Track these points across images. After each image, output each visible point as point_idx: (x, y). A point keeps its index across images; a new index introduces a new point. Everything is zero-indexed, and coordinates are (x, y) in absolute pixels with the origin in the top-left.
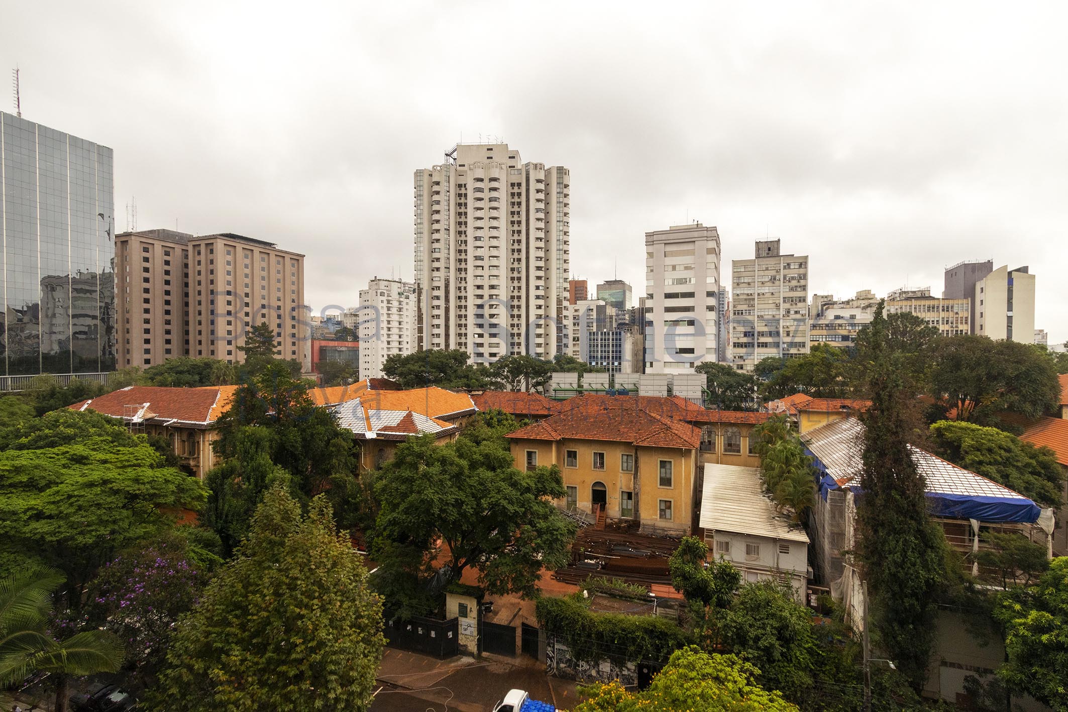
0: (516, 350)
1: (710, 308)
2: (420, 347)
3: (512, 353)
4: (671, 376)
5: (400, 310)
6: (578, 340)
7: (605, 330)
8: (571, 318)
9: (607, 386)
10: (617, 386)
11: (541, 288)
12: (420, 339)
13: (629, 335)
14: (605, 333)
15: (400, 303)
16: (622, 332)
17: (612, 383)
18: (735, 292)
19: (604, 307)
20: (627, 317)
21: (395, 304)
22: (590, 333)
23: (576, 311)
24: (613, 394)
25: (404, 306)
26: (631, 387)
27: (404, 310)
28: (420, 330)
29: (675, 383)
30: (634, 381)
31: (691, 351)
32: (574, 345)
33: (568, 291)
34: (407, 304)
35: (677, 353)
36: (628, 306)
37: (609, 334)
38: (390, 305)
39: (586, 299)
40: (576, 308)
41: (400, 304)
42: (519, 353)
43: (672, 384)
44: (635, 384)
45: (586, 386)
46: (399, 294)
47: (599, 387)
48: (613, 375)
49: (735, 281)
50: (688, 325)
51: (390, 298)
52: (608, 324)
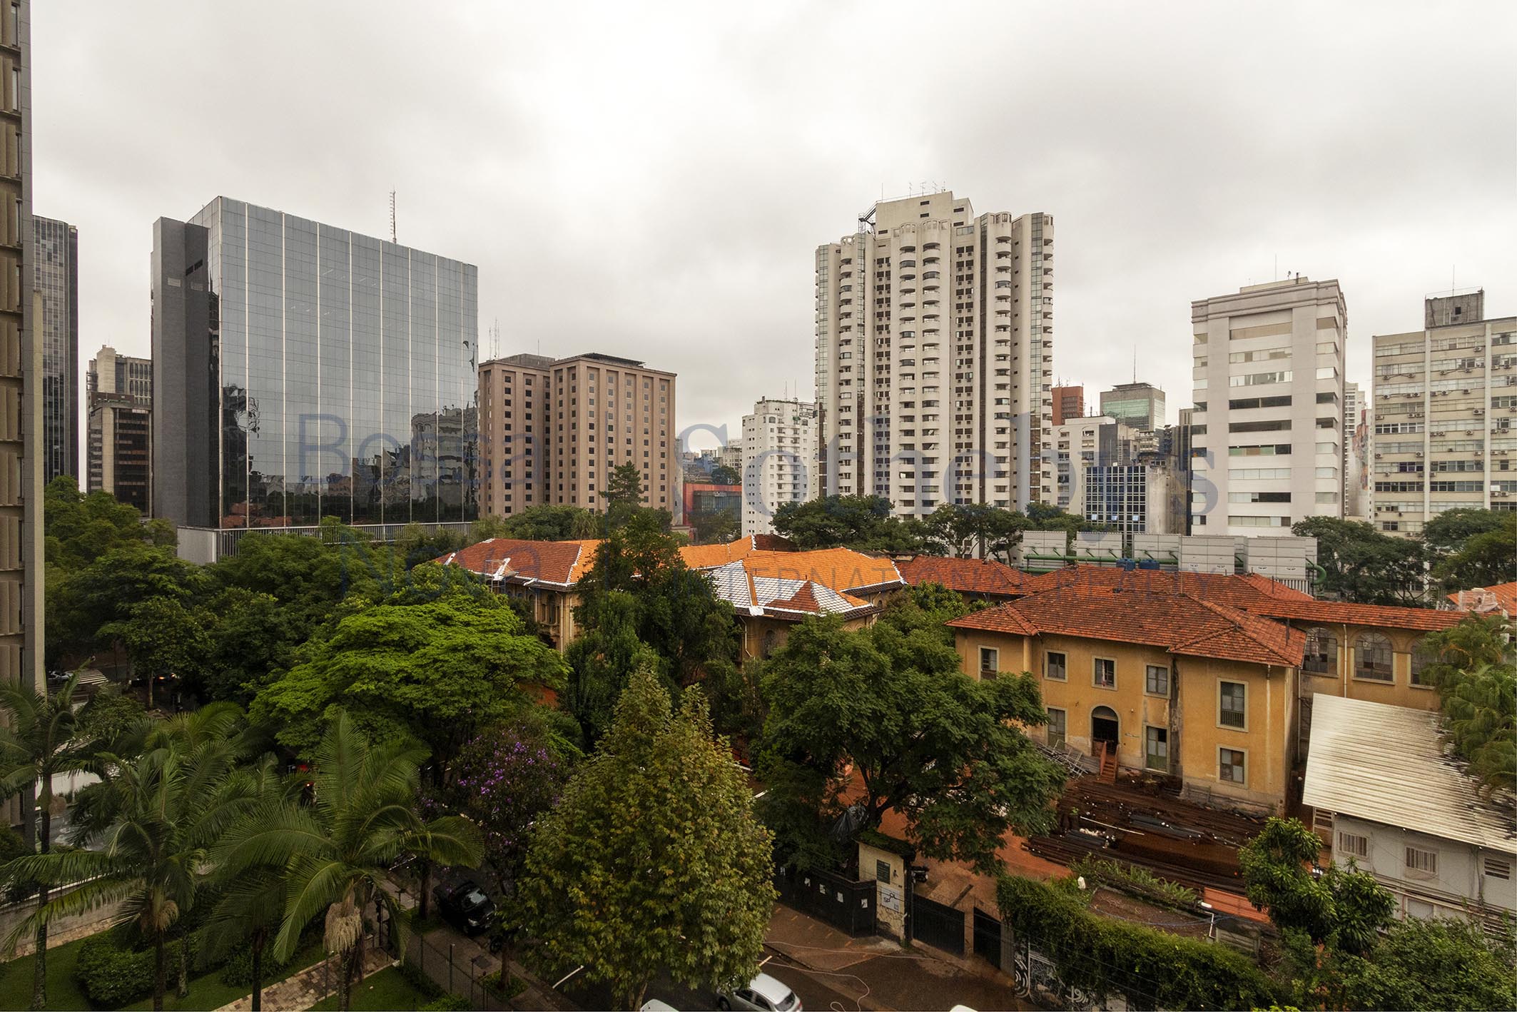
0: (964, 495)
1: (1326, 423)
2: (823, 492)
3: (958, 501)
4: (1242, 541)
5: (795, 441)
6: (1067, 480)
7: (1115, 464)
8: (1055, 447)
9: (1118, 554)
10: (1137, 555)
11: (1004, 401)
12: (823, 481)
13: (1159, 471)
14: (1115, 469)
15: (796, 431)
16: (1147, 468)
17: (1128, 548)
18: (1379, 392)
19: (1114, 427)
20: (1156, 442)
21: (789, 433)
22: (1089, 470)
23: (1063, 435)
24: (1131, 566)
25: (801, 435)
26: (1164, 556)
27: (801, 441)
28: (823, 468)
29: (1251, 551)
30: (1169, 547)
31: (1284, 498)
32: (1061, 488)
33: (1050, 404)
34: (805, 432)
35: (1254, 500)
36: (1158, 424)
37: (1122, 470)
38: (782, 435)
39: (1080, 415)
40: (1064, 430)
41: (795, 433)
42: (969, 501)
43: (1245, 554)
44: (1171, 552)
45: (1080, 553)
46: (794, 419)
47: (1105, 554)
48: (1129, 537)
49: (1380, 373)
50: (1278, 453)
51: (782, 425)
52: (1121, 455)
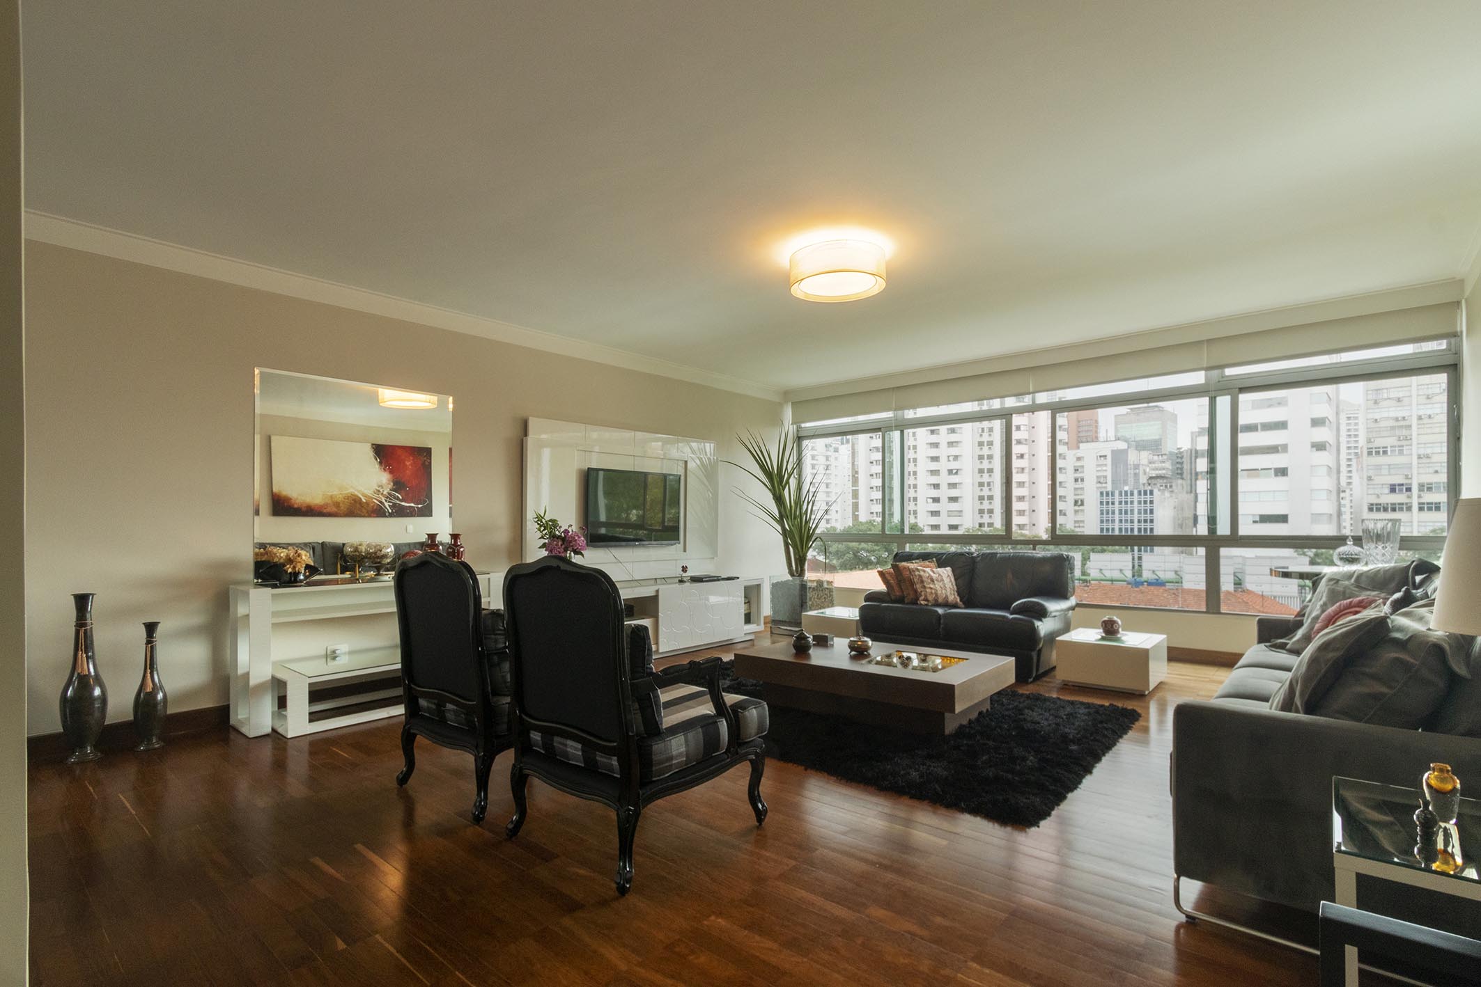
0: (986, 519)
1: (1319, 447)
2: (855, 517)
3: (981, 525)
4: (1240, 560)
5: (827, 467)
6: (1082, 504)
7: (1126, 488)
8: (1070, 470)
9: (1129, 574)
10: (1146, 575)
11: (1022, 428)
12: (856, 507)
13: (1167, 494)
14: (1126, 492)
15: (827, 458)
16: (1156, 491)
17: (1137, 570)
18: (1370, 416)
19: (1125, 452)
20: (1168, 465)
21: (822, 460)
22: (1102, 493)
23: (1079, 459)
24: (1138, 584)
25: (832, 462)
26: (1170, 576)
27: (832, 468)
28: (855, 494)
29: (1248, 570)
30: (1175, 566)
31: (1283, 519)
32: (1076, 512)
33: (1064, 430)
34: (836, 458)
35: (1255, 522)
36: (1169, 447)
37: (1132, 494)
38: (815, 462)
39: (1095, 439)
40: (1079, 455)
41: (827, 460)
42: (991, 525)
43: (1243, 572)
44: (1176, 572)
45: (1094, 573)
46: (826, 446)
47: (1116, 575)
48: (1140, 558)
49: (1370, 397)
50: (1276, 475)
51: (815, 453)
52: (1131, 480)
